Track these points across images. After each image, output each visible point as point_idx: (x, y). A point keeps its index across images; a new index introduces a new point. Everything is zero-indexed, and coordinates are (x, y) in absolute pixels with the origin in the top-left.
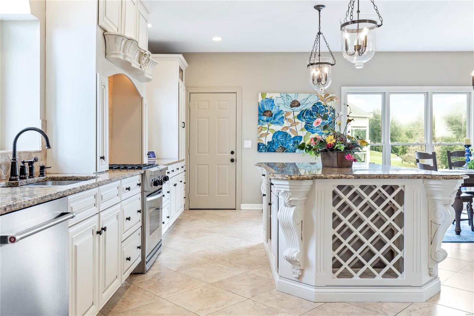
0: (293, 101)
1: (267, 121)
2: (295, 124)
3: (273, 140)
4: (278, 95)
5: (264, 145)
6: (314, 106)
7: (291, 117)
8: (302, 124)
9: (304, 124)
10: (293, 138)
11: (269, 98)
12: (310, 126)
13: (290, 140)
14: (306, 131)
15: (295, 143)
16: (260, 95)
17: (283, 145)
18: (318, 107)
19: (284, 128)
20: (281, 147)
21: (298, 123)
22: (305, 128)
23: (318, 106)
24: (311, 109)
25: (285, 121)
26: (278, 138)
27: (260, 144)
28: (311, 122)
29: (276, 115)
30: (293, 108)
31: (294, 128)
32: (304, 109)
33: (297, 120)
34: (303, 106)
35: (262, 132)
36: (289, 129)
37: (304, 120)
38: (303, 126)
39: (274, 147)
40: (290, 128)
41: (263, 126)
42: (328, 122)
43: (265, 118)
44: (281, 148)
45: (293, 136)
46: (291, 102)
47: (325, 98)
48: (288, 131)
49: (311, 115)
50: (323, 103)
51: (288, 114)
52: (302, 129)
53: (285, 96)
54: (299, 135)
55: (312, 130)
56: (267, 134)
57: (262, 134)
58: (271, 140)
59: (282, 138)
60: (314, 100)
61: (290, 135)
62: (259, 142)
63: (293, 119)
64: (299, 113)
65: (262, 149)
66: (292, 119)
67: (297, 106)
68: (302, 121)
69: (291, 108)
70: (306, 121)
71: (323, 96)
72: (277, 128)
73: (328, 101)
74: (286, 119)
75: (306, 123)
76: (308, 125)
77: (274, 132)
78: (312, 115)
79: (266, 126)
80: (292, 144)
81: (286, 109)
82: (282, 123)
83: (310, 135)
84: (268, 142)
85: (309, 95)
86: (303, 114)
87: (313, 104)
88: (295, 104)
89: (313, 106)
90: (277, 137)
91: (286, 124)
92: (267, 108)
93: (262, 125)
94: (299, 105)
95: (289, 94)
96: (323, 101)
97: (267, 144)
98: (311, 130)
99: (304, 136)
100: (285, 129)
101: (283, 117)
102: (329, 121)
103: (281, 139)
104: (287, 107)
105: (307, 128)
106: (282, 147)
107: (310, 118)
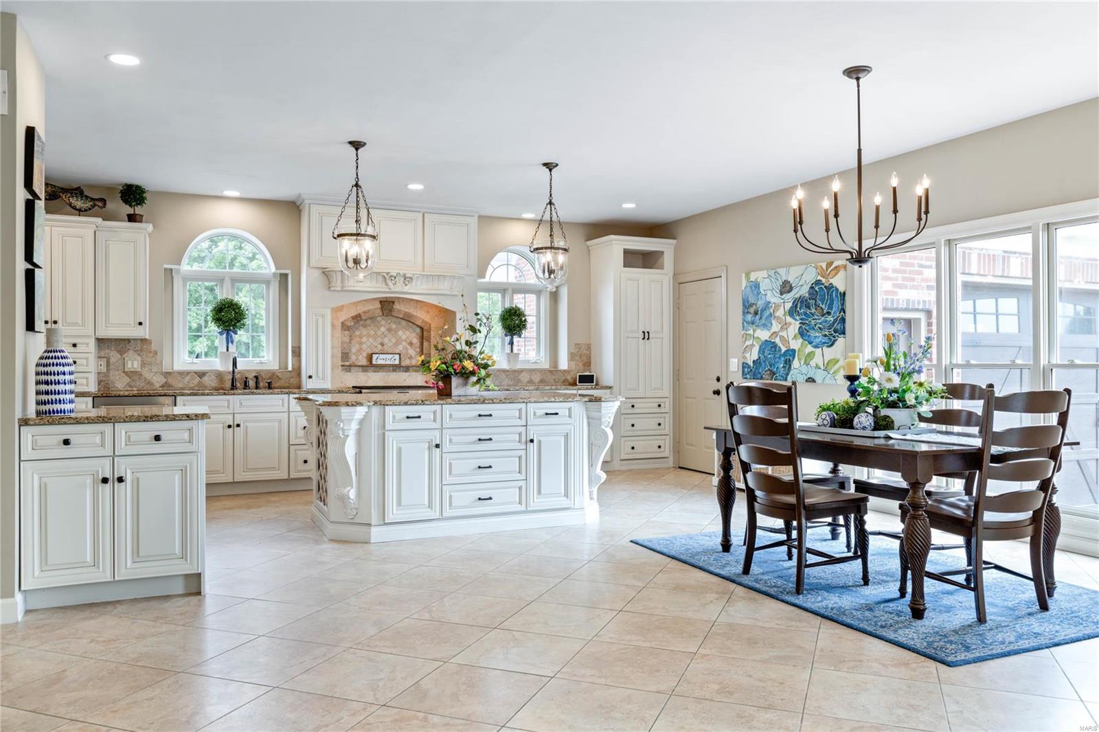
0: (783, 283)
1: (753, 323)
2: (785, 326)
3: (759, 357)
4: (764, 274)
5: (749, 367)
6: (812, 288)
7: (780, 313)
8: (795, 325)
9: (797, 325)
10: (784, 353)
11: (753, 280)
12: (807, 328)
13: (780, 358)
14: (801, 340)
15: (786, 363)
16: (744, 275)
17: (771, 366)
18: (816, 291)
19: (772, 334)
20: (769, 370)
21: (790, 324)
22: (800, 333)
23: (817, 289)
24: (807, 295)
25: (773, 322)
26: (766, 354)
27: (745, 365)
28: (807, 322)
29: (763, 310)
30: (783, 297)
31: (784, 334)
32: (798, 296)
33: (789, 319)
34: (798, 289)
35: (748, 343)
36: (778, 337)
37: (798, 318)
38: (797, 331)
39: (760, 371)
40: (781, 334)
41: (748, 333)
42: (832, 319)
43: (749, 317)
44: (768, 372)
45: (784, 349)
46: (781, 284)
47: (827, 270)
48: (777, 340)
49: (808, 307)
50: (824, 280)
51: (777, 307)
52: (795, 336)
53: (773, 275)
54: (791, 348)
55: (809, 336)
56: (752, 345)
57: (747, 347)
58: (757, 358)
59: (770, 354)
60: (811, 276)
61: (780, 347)
62: (743, 360)
63: (784, 318)
64: (790, 304)
65: (746, 374)
66: (782, 316)
67: (789, 291)
68: (796, 320)
69: (780, 296)
70: (801, 319)
71: (824, 265)
72: (764, 335)
73: (831, 276)
74: (775, 317)
75: (800, 323)
76: (804, 326)
77: (760, 344)
78: (810, 309)
79: (751, 332)
80: (782, 365)
81: (774, 298)
82: (769, 325)
83: (806, 346)
84: (754, 361)
85: (804, 267)
86: (796, 306)
87: (809, 285)
88: (786, 288)
89: (810, 288)
90: (764, 352)
91: (776, 327)
92: (752, 300)
93: (747, 331)
94: (791, 289)
95: (778, 270)
96: (823, 277)
97: (752, 365)
98: (807, 338)
99: (799, 350)
100: (773, 336)
101: (771, 315)
102: (833, 317)
103: (769, 356)
104: (775, 294)
105: (802, 333)
106: (771, 371)
107: (805, 314)
